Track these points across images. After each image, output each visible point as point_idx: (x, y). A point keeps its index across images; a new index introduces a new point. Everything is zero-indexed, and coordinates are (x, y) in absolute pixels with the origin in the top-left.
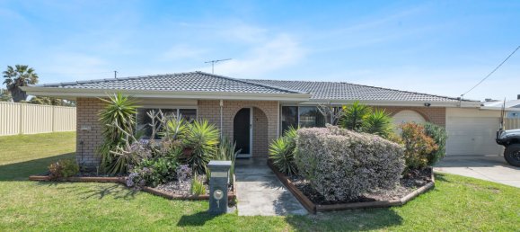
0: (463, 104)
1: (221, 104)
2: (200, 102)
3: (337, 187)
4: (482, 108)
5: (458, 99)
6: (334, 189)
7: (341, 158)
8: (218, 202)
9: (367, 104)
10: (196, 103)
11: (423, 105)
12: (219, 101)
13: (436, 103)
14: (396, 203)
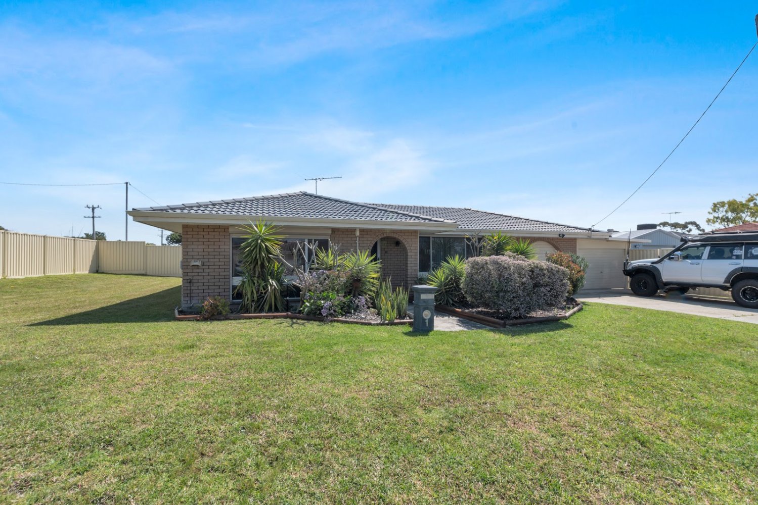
0: (594, 235)
1: (358, 233)
2: (334, 231)
3: (521, 304)
4: (610, 239)
5: (590, 229)
6: (519, 306)
7: (524, 280)
8: (427, 321)
9: (509, 235)
10: (330, 232)
11: (557, 236)
12: (354, 230)
13: (569, 233)
14: (562, 317)
